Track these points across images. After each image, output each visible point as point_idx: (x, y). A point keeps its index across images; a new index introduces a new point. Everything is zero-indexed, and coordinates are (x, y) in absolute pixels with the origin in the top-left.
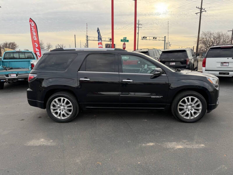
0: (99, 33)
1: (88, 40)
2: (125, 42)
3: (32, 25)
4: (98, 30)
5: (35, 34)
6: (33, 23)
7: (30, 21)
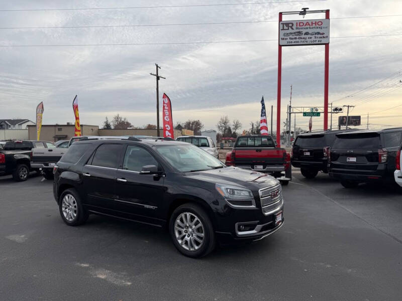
0: (263, 105)
1: (290, 114)
2: (312, 116)
3: (165, 102)
4: (262, 101)
5: (167, 113)
6: (166, 99)
7: (163, 97)
